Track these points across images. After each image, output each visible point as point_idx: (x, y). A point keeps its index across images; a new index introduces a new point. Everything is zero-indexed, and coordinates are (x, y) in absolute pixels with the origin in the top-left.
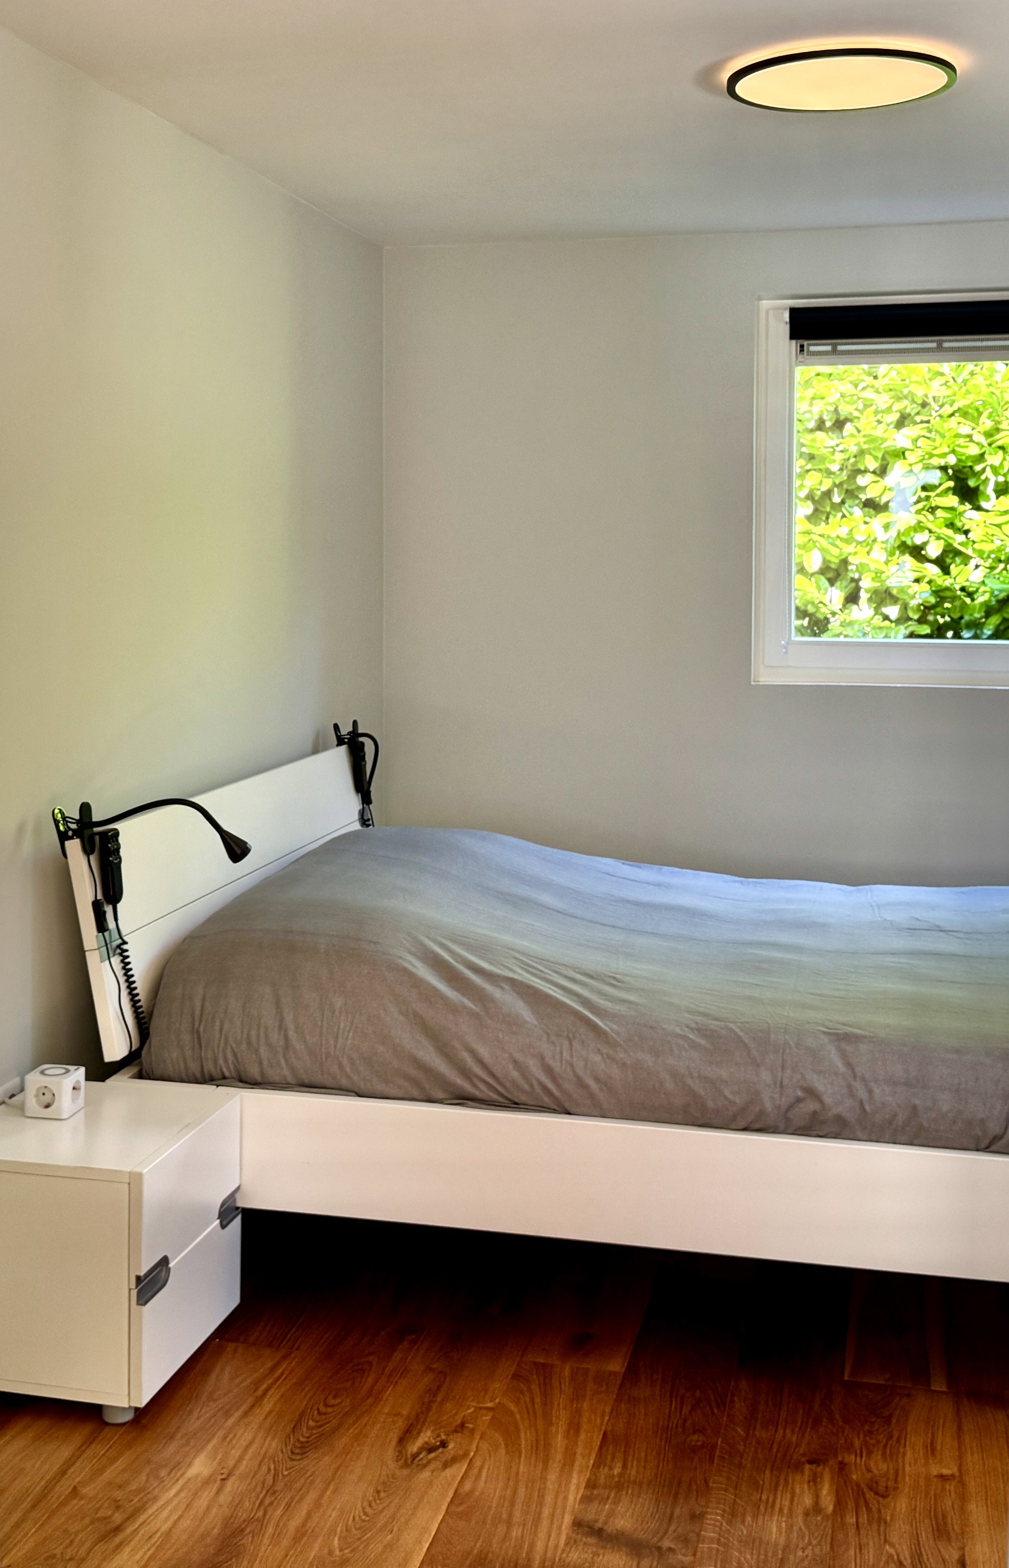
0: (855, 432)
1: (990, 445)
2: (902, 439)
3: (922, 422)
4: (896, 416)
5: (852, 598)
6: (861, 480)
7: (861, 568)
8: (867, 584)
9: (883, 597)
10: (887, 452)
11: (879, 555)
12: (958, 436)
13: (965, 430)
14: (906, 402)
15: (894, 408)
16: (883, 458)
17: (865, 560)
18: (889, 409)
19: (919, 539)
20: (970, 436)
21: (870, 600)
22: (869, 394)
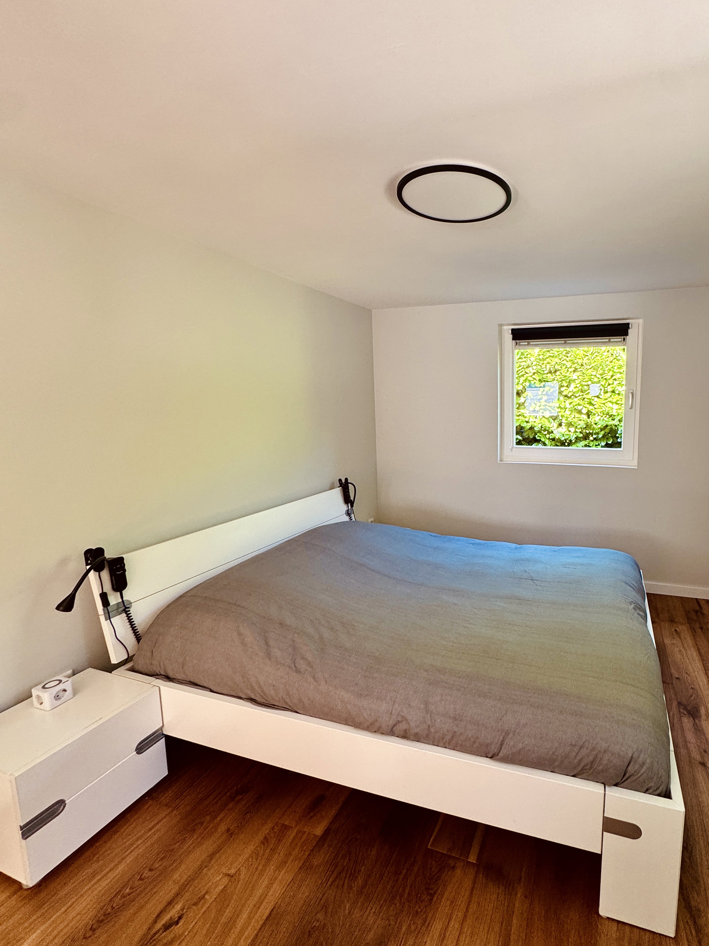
0: (560, 374)
1: (602, 378)
2: (574, 376)
3: (580, 371)
4: (573, 369)
5: (560, 425)
6: (562, 389)
7: (562, 416)
8: (564, 421)
9: (570, 425)
10: (570, 380)
11: (568, 412)
12: (592, 375)
13: (594, 373)
14: (576, 364)
15: (572, 367)
16: (569, 382)
17: (563, 414)
18: (571, 367)
19: (580, 408)
20: (596, 375)
21: (565, 426)
22: (564, 362)
